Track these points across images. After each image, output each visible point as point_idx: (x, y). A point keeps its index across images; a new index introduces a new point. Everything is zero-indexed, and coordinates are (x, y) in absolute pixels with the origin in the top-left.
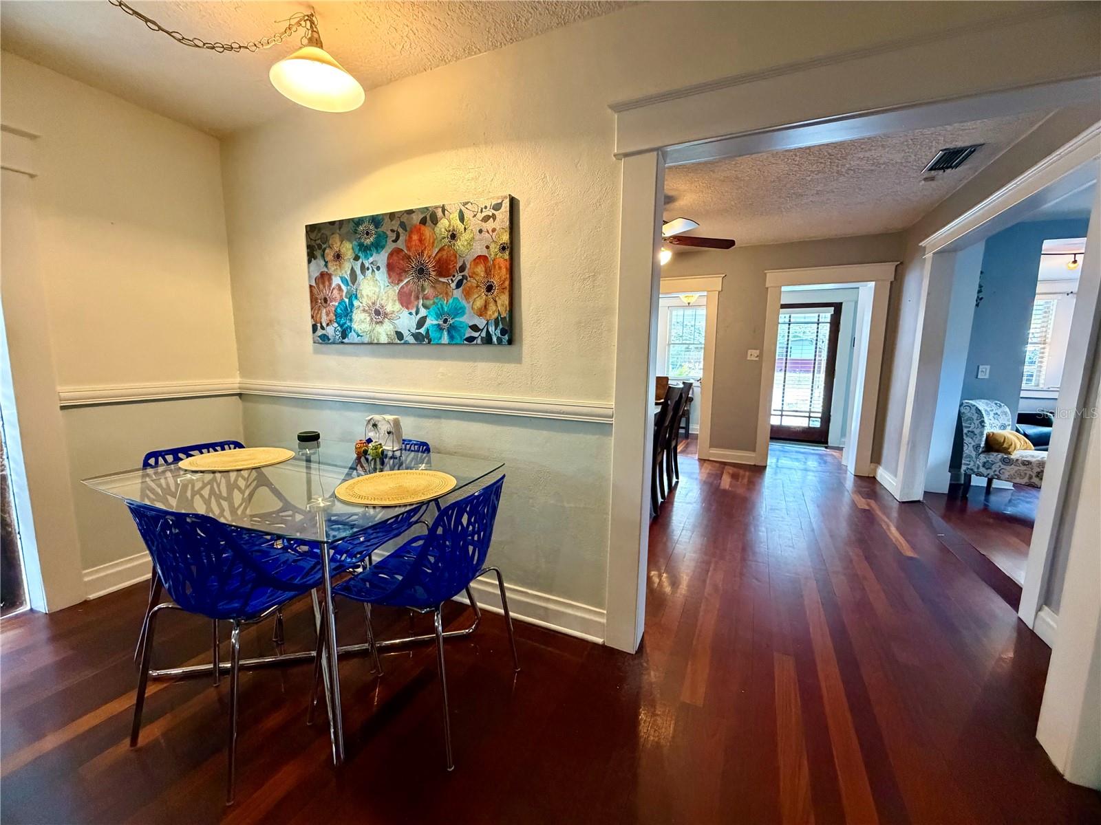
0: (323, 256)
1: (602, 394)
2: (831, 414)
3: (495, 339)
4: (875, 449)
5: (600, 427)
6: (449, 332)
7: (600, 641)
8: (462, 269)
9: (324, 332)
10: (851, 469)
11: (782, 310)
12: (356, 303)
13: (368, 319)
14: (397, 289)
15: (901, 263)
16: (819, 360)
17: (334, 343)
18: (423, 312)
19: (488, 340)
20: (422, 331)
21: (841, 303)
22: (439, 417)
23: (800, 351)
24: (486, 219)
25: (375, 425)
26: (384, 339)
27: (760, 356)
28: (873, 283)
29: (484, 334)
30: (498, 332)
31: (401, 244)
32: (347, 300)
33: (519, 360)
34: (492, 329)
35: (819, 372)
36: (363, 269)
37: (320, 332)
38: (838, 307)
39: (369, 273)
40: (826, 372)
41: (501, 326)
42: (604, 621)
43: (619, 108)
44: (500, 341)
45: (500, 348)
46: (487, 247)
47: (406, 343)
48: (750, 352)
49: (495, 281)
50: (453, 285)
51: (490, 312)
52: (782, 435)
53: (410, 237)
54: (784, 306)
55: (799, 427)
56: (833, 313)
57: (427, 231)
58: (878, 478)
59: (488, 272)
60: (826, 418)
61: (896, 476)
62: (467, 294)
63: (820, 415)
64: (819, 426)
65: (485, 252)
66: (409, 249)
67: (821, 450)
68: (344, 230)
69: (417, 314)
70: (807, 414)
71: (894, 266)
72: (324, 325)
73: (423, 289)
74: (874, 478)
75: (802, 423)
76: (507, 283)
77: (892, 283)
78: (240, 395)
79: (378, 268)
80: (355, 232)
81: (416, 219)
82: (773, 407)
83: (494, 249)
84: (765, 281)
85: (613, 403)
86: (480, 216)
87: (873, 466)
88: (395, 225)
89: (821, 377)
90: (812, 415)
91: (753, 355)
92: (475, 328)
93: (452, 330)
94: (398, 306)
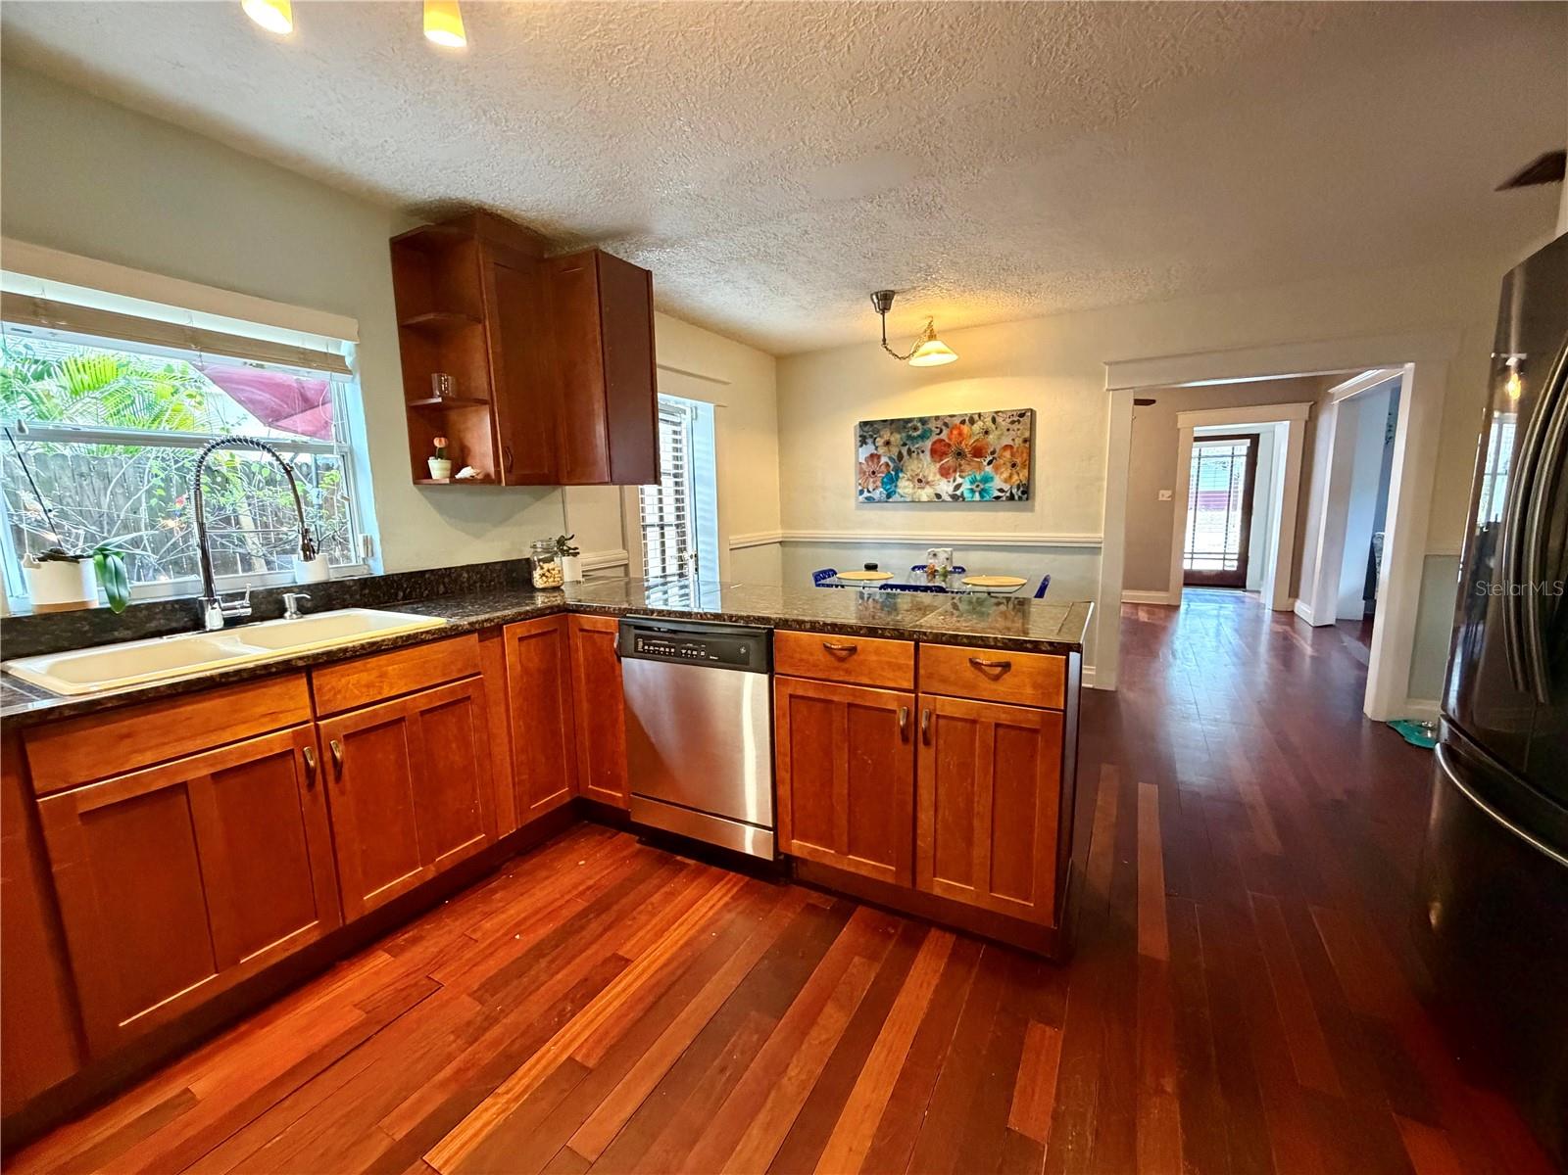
0: (874, 443)
1: (1096, 529)
2: (1250, 555)
3: (1016, 497)
4: (1292, 584)
5: (1094, 550)
6: (980, 493)
7: (1091, 686)
8: (993, 453)
9: (869, 495)
10: (1269, 605)
11: (1195, 444)
12: (901, 475)
13: (912, 486)
14: (938, 465)
15: (1316, 403)
16: (1235, 492)
17: (878, 502)
18: (959, 480)
19: (1012, 498)
20: (958, 493)
21: (1258, 435)
22: (967, 550)
23: (1213, 484)
24: (1013, 422)
25: (935, 555)
26: (924, 498)
27: (1173, 496)
28: (1288, 422)
29: (1008, 494)
30: (1020, 494)
31: (944, 436)
32: (893, 473)
33: (1032, 510)
34: (1014, 491)
35: (1235, 509)
36: (910, 452)
37: (866, 494)
38: (1255, 439)
39: (914, 455)
40: (1243, 509)
41: (1021, 489)
42: (1093, 673)
43: (1109, 364)
44: (1020, 498)
45: (1021, 503)
46: (1013, 440)
47: (943, 501)
48: (1162, 492)
49: (1018, 461)
50: (985, 463)
51: (1014, 480)
52: (1195, 580)
53: (951, 432)
54: (1197, 439)
55: (1212, 571)
56: (1249, 445)
57: (965, 428)
58: (1296, 611)
59: (1012, 455)
60: (1244, 559)
61: (1310, 605)
62: (996, 469)
63: (1236, 557)
64: (1235, 569)
65: (1011, 443)
66: (950, 439)
67: (1239, 593)
68: (894, 426)
69: (954, 481)
70: (1222, 556)
71: (1308, 408)
72: (871, 490)
73: (960, 465)
74: (1293, 612)
75: (1215, 566)
76: (1027, 462)
77: (1306, 422)
78: (780, 542)
79: (923, 452)
80: (905, 427)
81: (957, 421)
82: (1186, 550)
83: (1018, 441)
84: (1177, 422)
85: (1102, 535)
86: (1009, 420)
87: (1291, 600)
88: (939, 424)
89: (1237, 515)
90: (1227, 557)
91: (1165, 495)
92: (1001, 490)
93: (982, 492)
94: (938, 476)
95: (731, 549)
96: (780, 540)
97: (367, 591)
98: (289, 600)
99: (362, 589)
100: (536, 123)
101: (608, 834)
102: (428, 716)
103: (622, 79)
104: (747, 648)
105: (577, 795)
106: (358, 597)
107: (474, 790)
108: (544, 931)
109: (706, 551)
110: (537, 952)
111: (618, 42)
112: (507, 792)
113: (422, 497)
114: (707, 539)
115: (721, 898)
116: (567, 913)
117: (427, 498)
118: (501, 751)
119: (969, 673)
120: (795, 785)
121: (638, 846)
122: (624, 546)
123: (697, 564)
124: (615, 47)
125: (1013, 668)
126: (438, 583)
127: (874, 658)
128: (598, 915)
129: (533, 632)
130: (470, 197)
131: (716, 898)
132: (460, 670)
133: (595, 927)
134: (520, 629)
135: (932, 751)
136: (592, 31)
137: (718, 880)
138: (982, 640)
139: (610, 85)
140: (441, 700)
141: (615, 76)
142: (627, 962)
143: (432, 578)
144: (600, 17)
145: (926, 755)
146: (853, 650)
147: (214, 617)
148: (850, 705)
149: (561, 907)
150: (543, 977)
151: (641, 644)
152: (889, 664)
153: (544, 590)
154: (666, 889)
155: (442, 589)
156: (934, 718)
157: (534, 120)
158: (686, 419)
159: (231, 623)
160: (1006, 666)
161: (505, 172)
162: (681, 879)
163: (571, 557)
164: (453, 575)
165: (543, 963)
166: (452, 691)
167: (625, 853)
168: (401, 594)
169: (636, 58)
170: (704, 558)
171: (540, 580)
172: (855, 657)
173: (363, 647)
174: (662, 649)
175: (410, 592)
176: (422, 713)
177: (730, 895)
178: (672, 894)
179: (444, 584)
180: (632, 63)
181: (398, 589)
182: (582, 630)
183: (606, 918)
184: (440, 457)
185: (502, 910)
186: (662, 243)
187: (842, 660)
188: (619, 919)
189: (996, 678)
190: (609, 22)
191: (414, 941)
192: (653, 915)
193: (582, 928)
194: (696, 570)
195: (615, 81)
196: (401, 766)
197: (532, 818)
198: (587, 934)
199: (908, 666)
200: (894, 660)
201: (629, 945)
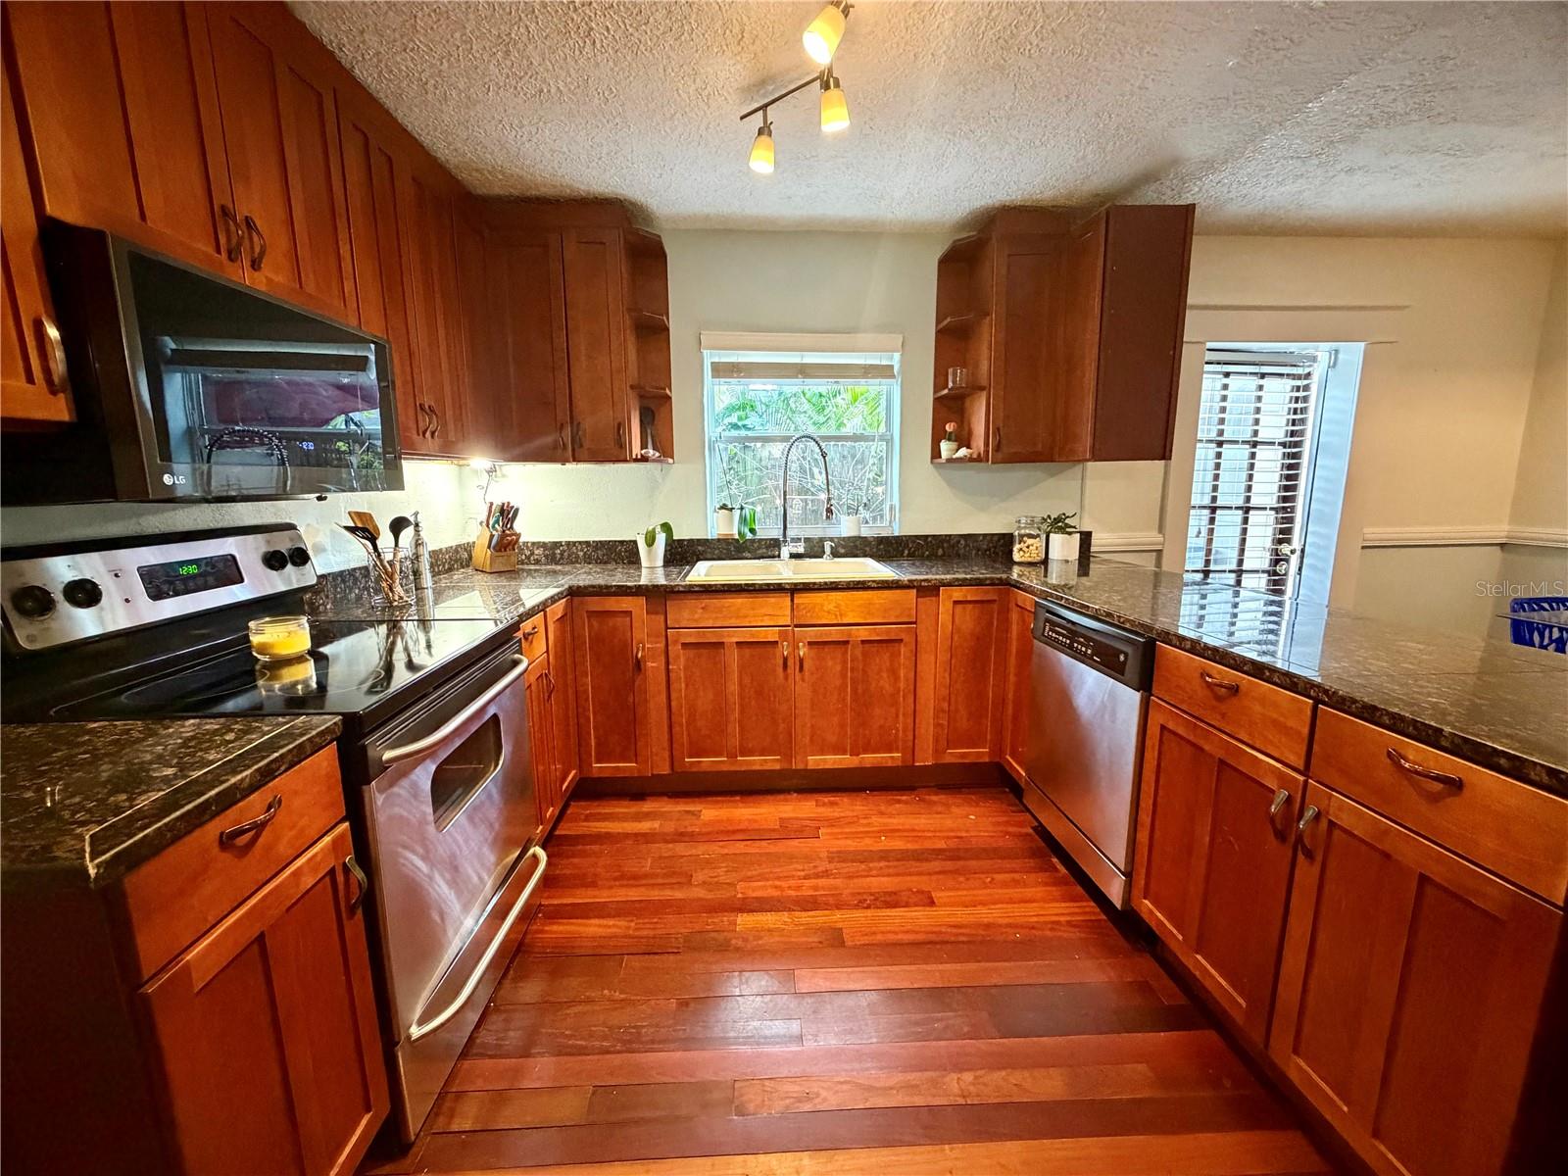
78: (1502, 545)
95: (1363, 548)
96: (1504, 541)
97: (882, 547)
98: (828, 546)
99: (879, 544)
100: (996, 121)
101: (1014, 809)
102: (867, 646)
103: (1037, 45)
104: (1130, 656)
105: (997, 760)
106: (875, 550)
107: (897, 716)
108: (899, 844)
109: (1319, 547)
110: (884, 855)
111: (1009, 21)
112: (927, 730)
113: (936, 474)
114: (1323, 530)
115: (1057, 915)
116: (928, 845)
117: (940, 474)
118: (927, 692)
119: (1384, 773)
120: (1157, 834)
121: (1031, 831)
122: (1161, 529)
123: (1302, 562)
124: (1010, 25)
125: (1466, 792)
126: (938, 548)
127: (1258, 708)
128: (945, 860)
129: (969, 599)
130: (990, 202)
131: (1056, 911)
132: (897, 617)
133: (936, 865)
134: (958, 593)
135: (1316, 869)
136: (983, 28)
137: (1073, 899)
138: (1415, 728)
139: (1030, 57)
140: (878, 635)
141: (1029, 47)
142: (932, 903)
143: (934, 542)
144: (980, 13)
145: (1307, 873)
146: (1234, 690)
147: (785, 551)
148: (1222, 762)
149: (926, 838)
150: (874, 872)
151: (1047, 628)
152: (1275, 723)
153: (1020, 564)
154: (1016, 876)
155: (940, 552)
156: (1324, 825)
157: (992, 120)
158: (1318, 371)
159: (794, 556)
160: (1455, 785)
161: (1001, 170)
162: (1042, 877)
163: (1066, 536)
164: (952, 542)
165: (883, 864)
166: (888, 631)
167: (1011, 829)
168: (906, 552)
169: (1036, 22)
170: (1312, 554)
171: (1017, 555)
172: (1234, 701)
173: (826, 583)
174: (1061, 638)
175: (914, 551)
176: (863, 642)
177: (1069, 918)
178: (1016, 883)
179: (943, 548)
180: (1035, 27)
181: (905, 548)
182: (1018, 606)
183: (949, 865)
184: (949, 440)
185: (891, 816)
186: (1209, 165)
187: (1219, 699)
188: (957, 872)
189: (1434, 799)
190: (990, 12)
191: (832, 804)
192: (985, 886)
193: (927, 860)
194: (1300, 569)
195: (1032, 52)
196: (843, 675)
197: (948, 759)
198: (926, 866)
199: (1299, 733)
200: (1282, 719)
201: (942, 894)
